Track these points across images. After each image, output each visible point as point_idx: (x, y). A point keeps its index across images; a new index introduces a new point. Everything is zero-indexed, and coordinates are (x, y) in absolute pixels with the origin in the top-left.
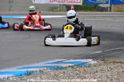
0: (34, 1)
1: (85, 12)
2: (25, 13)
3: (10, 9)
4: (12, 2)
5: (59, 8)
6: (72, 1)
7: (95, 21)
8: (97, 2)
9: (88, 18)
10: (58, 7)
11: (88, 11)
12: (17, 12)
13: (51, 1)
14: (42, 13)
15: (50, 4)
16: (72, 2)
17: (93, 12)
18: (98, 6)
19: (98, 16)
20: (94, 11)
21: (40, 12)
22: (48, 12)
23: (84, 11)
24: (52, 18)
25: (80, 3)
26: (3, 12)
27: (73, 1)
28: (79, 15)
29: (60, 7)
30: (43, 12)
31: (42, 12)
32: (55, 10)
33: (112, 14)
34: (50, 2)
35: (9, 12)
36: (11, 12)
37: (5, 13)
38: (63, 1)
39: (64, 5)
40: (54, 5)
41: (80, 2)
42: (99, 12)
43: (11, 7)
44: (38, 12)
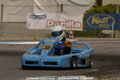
1: (86, 39)
2: (18, 39)
3: (1, 35)
4: (4, 27)
11: (89, 37)
15: (47, 30)
16: (71, 28)
18: (101, 32)
19: (99, 43)
20: (96, 38)
21: (35, 39)
22: (44, 38)
25: (80, 28)
28: (78, 40)
30: (38, 38)
33: (116, 40)
42: (102, 39)
43: (3, 33)
44: (32, 38)
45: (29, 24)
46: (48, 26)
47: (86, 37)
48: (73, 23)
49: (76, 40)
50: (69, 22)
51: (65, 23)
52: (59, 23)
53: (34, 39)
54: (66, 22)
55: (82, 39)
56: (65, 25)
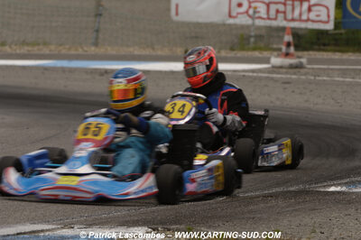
0: (177, 14)
1: (337, 56)
2: (136, 53)
4: (101, 15)
5: (252, 40)
10: (251, 36)
11: (347, 51)
12: (111, 51)
16: (301, 20)
23: (335, 51)
25: (327, 22)
26: (67, 47)
27: (304, 17)
29: (256, 36)
34: (230, 16)
35: (85, 48)
37: (73, 52)
43: (97, 31)
44: (180, 51)
45: (177, 6)
48: (305, 5)
49: (304, 61)
50: (293, 5)
51: (281, 8)
52: (266, 7)
53: (183, 52)
54: (285, 4)
55: (325, 57)
56: (281, 12)
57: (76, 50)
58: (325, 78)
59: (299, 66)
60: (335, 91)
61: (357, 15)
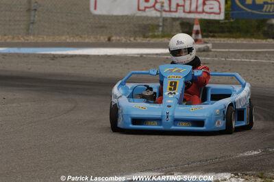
0: (95, 8)
1: (232, 41)
2: (68, 40)
3: (28, 30)
4: (35, 10)
5: (161, 29)
6: (197, 8)
7: (256, 64)
8: (266, 12)
9: (238, 55)
10: (159, 26)
11: (239, 37)
12: (47, 40)
13: (140, 8)
14: (114, 42)
15: (138, 17)
16: (196, 12)
17: (254, 40)
18: (269, 22)
19: (266, 52)
20: (256, 38)
21: (109, 40)
22: (132, 39)
23: (230, 37)
24: (141, 56)
25: (219, 14)
26: (10, 36)
27: (200, 9)
28: (213, 47)
29: (163, 26)
30: (118, 38)
31: (114, 38)
32: (150, 34)
34: (139, 10)
35: (26, 38)
36: (31, 39)
37: (17, 41)
38: (172, 10)
39: (174, 19)
40: (148, 18)
41: (218, 11)
42: (270, 41)
43: (33, 23)
44: (103, 39)
45: (96, 3)
46: (142, 7)
47: (233, 37)
49: (210, 45)
52: (168, 2)
53: (107, 39)
55: (222, 42)
56: (181, 6)
57: (19, 39)
58: (234, 60)
59: (206, 50)
60: (249, 70)
61: (244, 8)
